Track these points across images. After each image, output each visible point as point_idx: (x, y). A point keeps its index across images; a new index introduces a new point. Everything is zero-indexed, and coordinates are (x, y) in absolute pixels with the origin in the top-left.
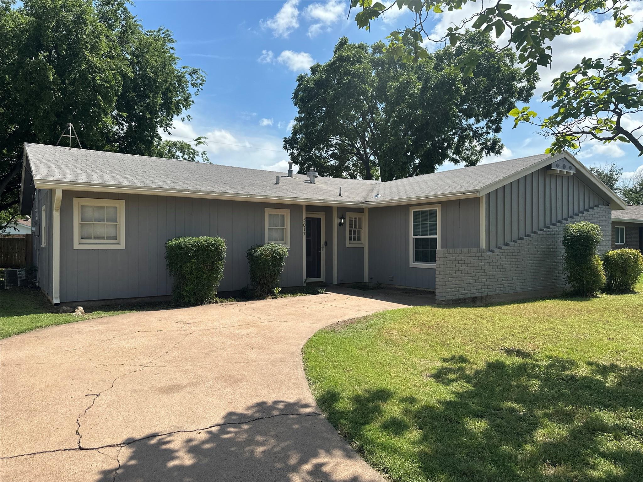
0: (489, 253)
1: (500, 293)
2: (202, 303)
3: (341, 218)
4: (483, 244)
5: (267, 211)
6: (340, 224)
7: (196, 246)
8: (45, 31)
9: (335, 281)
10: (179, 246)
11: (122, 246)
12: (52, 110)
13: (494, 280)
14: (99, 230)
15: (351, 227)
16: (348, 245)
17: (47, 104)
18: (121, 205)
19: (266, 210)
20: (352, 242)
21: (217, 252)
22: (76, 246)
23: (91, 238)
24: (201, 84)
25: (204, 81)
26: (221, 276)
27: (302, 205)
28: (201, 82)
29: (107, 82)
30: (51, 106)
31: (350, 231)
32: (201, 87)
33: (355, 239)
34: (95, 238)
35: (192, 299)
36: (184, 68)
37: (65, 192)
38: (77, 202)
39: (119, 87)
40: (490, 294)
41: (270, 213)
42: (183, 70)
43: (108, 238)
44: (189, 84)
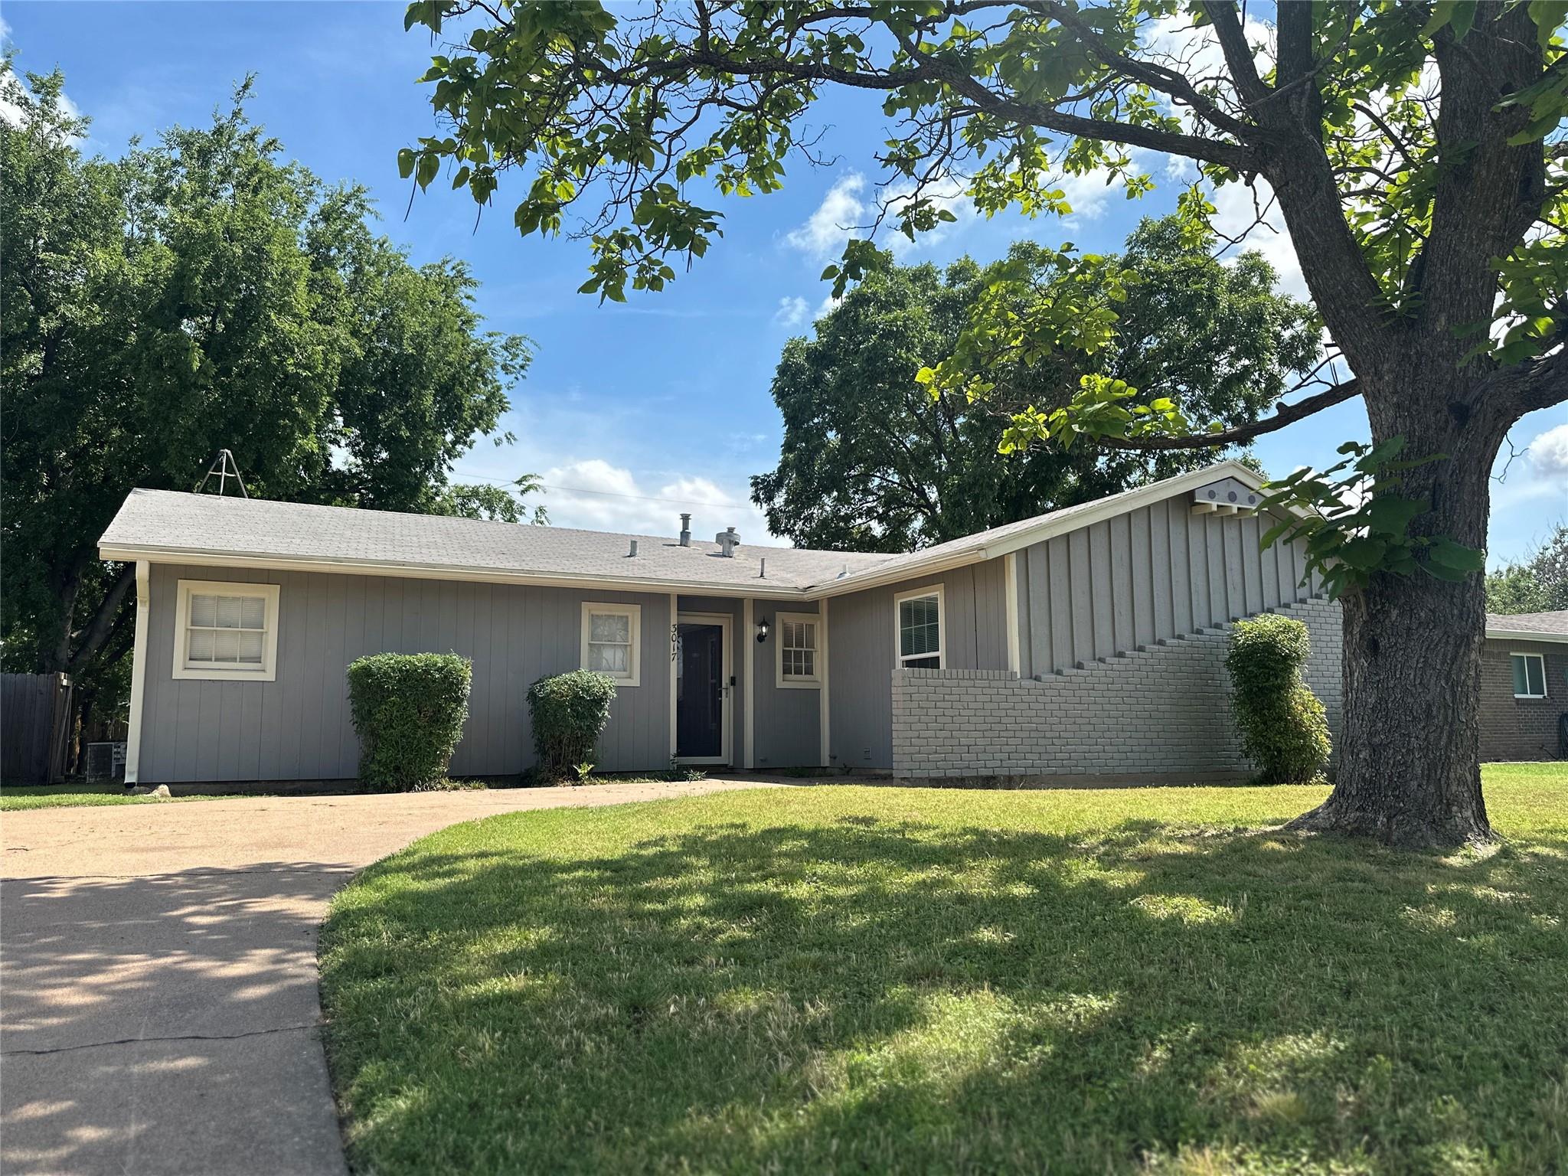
0: (1027, 683)
1: (1060, 771)
2: (410, 789)
3: (761, 625)
4: (1015, 663)
5: (587, 609)
6: (761, 638)
7: (400, 670)
8: (191, 279)
9: (749, 762)
10: (366, 671)
11: (270, 676)
12: (200, 427)
13: (1041, 741)
14: (229, 644)
15: (787, 642)
16: (780, 683)
17: (192, 415)
18: (271, 595)
19: (586, 607)
20: (793, 676)
21: (449, 684)
22: (178, 673)
23: (210, 660)
24: (522, 367)
25: (528, 359)
26: (458, 735)
27: (668, 595)
28: (521, 362)
29: (306, 367)
30: (198, 420)
31: (786, 655)
32: (523, 372)
33: (798, 672)
34: (217, 660)
35: (389, 779)
36: (490, 335)
37: (153, 567)
38: (185, 589)
39: (332, 377)
40: (1030, 772)
41: (595, 613)
42: (487, 340)
43: (243, 660)
44: (498, 368)
